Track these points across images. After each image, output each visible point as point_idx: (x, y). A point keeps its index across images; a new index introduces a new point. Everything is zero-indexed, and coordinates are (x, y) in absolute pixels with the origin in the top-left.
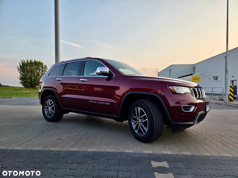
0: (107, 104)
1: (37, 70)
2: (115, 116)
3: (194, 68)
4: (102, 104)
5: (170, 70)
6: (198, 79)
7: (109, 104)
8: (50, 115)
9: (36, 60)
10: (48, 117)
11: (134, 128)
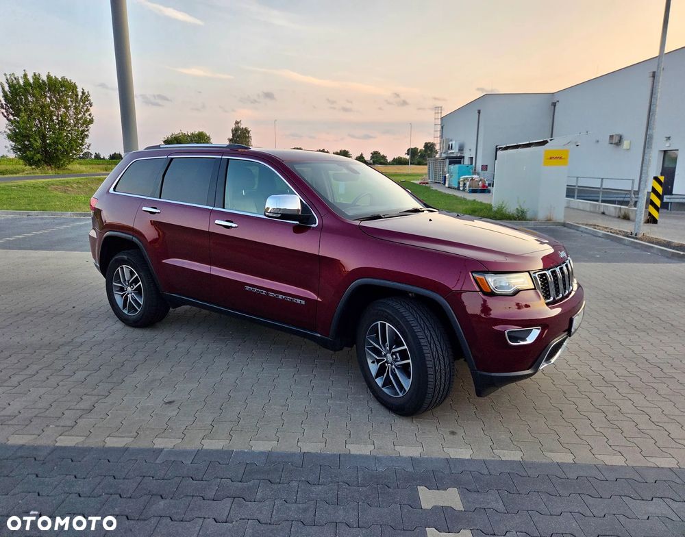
0: (298, 301)
1: (58, 109)
2: (319, 335)
3: (554, 105)
4: (283, 300)
5: (479, 112)
6: (561, 158)
7: (303, 302)
8: (132, 309)
9: (53, 75)
10: (126, 312)
11: (374, 372)
